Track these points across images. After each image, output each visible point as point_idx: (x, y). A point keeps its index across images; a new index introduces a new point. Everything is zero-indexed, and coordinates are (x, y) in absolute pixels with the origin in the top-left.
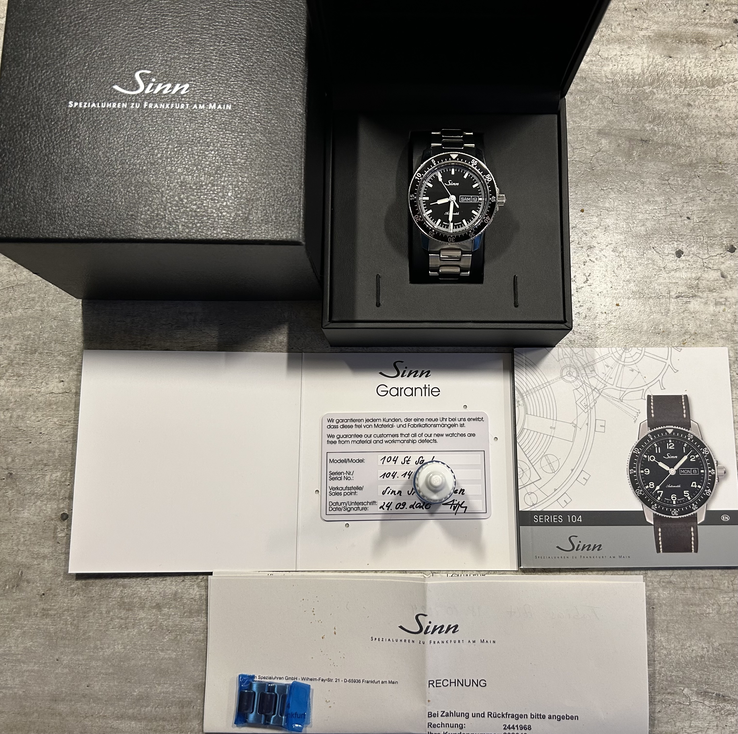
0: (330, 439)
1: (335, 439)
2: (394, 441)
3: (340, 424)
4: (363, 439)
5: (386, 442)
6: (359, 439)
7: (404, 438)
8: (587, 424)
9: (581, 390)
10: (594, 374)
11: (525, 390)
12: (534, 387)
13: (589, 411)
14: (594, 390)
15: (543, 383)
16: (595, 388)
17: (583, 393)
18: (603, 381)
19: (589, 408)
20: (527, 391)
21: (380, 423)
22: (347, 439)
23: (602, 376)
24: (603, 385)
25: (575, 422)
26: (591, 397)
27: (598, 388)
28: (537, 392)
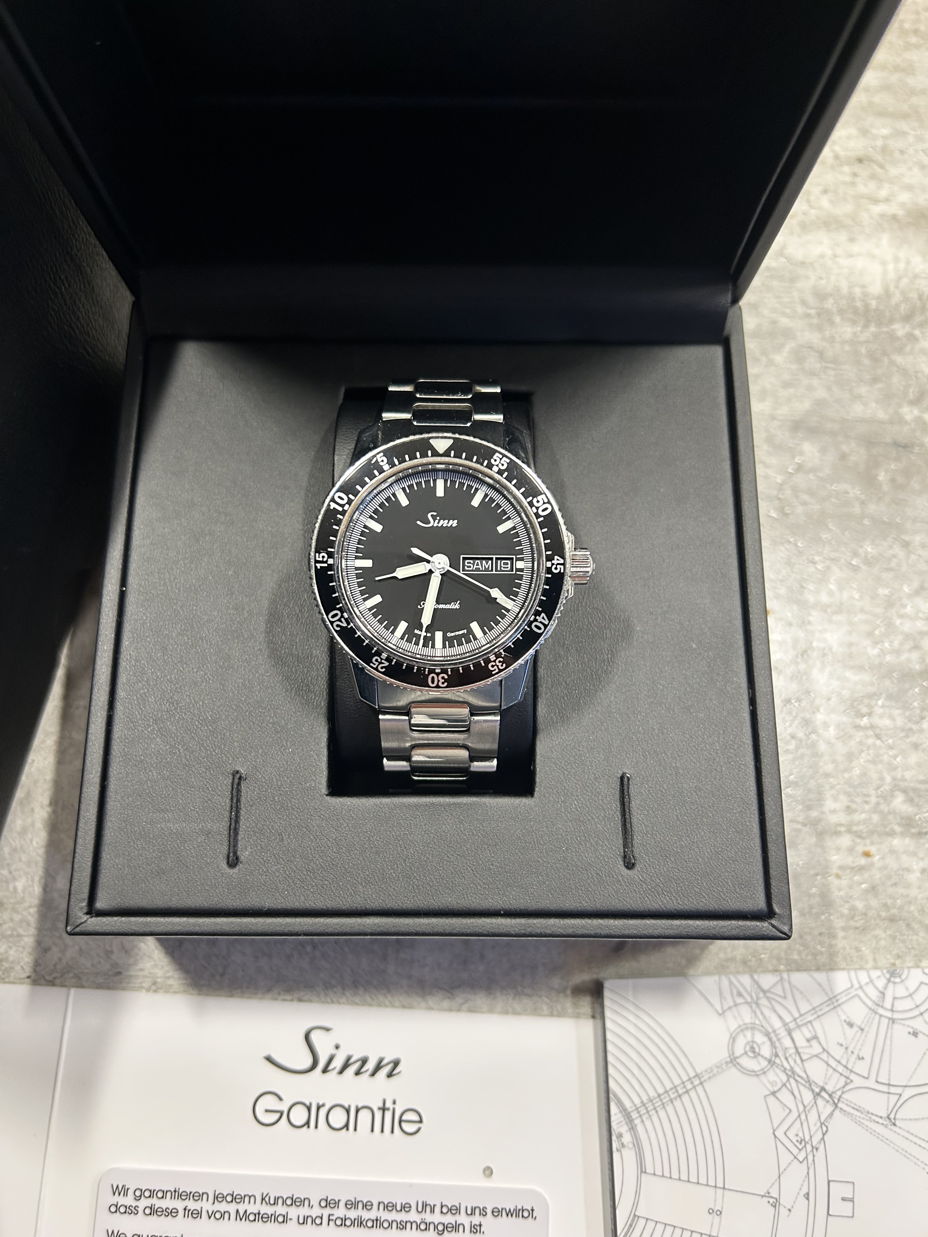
3: (143, 1203)
8: (807, 1196)
9: (784, 1095)
10: (816, 1049)
11: (637, 1102)
12: (661, 1090)
13: (810, 1158)
14: (818, 1094)
15: (685, 1078)
16: (823, 1089)
17: (793, 1107)
18: (840, 1069)
19: (809, 1148)
20: (643, 1104)
21: (252, 1208)
23: (838, 1053)
24: (843, 1080)
25: (775, 1194)
26: (813, 1117)
27: (830, 1088)
28: (670, 1108)
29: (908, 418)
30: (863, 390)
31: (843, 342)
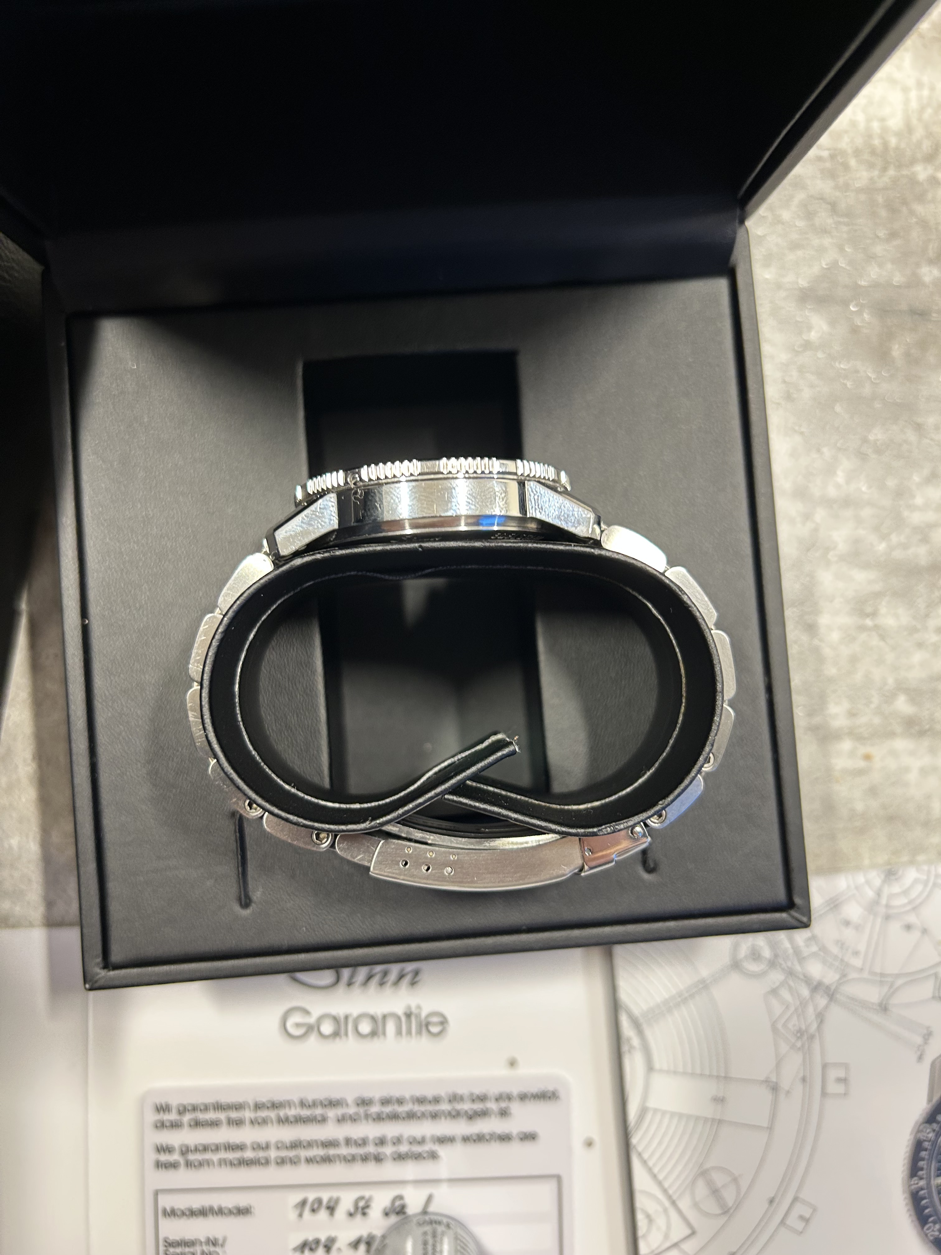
0: (164, 1158)
1: (176, 1157)
2: (327, 1160)
3: (187, 1118)
4: (249, 1154)
5: (309, 1161)
6: (237, 1155)
7: (354, 1150)
8: (804, 1080)
9: (783, 992)
10: (814, 946)
13: (807, 1045)
14: (816, 988)
16: (820, 983)
17: (790, 1001)
19: (806, 1037)
21: (292, 1112)
22: (208, 1156)
23: (835, 950)
24: (839, 974)
25: (774, 1079)
26: (809, 1009)
27: (826, 981)
29: (927, 279)
30: (879, 249)
31: (859, 191)
